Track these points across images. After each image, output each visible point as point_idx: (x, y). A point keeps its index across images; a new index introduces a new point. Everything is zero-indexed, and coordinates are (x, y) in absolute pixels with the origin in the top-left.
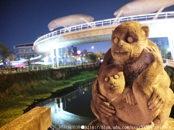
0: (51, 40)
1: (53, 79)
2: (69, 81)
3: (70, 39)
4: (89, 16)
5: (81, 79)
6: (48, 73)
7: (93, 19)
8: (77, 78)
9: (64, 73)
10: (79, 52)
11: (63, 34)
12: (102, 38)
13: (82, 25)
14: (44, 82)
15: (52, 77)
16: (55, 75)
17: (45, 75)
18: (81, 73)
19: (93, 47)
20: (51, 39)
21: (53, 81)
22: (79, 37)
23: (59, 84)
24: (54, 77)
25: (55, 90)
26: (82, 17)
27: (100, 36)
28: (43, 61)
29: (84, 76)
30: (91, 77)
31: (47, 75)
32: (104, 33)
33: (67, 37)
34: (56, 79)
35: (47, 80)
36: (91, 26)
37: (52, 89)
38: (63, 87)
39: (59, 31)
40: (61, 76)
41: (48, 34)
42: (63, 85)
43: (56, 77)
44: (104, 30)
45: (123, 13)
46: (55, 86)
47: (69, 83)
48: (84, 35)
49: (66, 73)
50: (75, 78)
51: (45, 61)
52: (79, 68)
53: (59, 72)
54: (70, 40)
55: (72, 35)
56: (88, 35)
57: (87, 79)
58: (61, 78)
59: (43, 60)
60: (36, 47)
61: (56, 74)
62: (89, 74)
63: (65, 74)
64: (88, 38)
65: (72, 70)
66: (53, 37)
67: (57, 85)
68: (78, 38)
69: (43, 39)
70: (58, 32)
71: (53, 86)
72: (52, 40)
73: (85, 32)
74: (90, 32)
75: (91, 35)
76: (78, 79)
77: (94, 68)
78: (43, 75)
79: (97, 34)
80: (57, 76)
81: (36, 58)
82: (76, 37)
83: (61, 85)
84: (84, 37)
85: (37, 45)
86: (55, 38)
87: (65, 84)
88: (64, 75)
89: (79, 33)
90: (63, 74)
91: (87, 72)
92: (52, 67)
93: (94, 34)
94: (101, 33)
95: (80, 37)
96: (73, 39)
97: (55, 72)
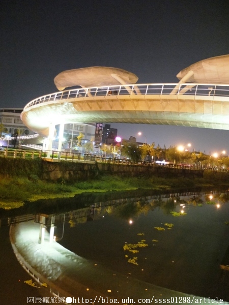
0: (51, 107)
1: (42, 179)
2: (70, 188)
3: (84, 110)
4: (128, 73)
5: (97, 188)
6: (33, 166)
7: (136, 79)
8: (90, 185)
9: (68, 172)
10: (118, 139)
11: (72, 100)
12: (147, 116)
13: (109, 87)
14: (22, 181)
15: (40, 175)
16: (48, 173)
17: (27, 169)
18: (103, 177)
19: (140, 134)
20: (50, 105)
21: (40, 182)
22: (101, 108)
23: (48, 189)
24: (45, 175)
25: (34, 199)
26: (114, 73)
27: (141, 112)
28: (41, 145)
29: (104, 184)
30: (119, 188)
31: (31, 169)
32: (149, 108)
33: (80, 106)
34: (49, 181)
35: (29, 178)
36: (129, 92)
37: (32, 195)
38: (53, 197)
39: (68, 93)
40: (59, 176)
41: (48, 95)
42: (55, 193)
43: (50, 177)
44: (149, 103)
45: (193, 76)
46: (40, 191)
47: (69, 191)
48: (111, 108)
49: (72, 173)
50: (85, 184)
51: (44, 145)
52: (100, 167)
53: (58, 169)
54: (85, 112)
55: (90, 104)
56: (117, 108)
57: (109, 191)
58: (59, 181)
59: (41, 142)
60: (25, 115)
61: (51, 171)
62: (117, 183)
63: (70, 173)
64: (118, 112)
65: (86, 168)
66: (55, 102)
67: (44, 191)
68: (99, 109)
69: (38, 103)
70: (64, 93)
71: (35, 190)
72: (54, 107)
73: (112, 100)
74: (122, 103)
75: (123, 107)
76: (92, 187)
77: (133, 173)
78: (24, 167)
79: (136, 107)
80: (52, 176)
81: (28, 137)
82: (95, 107)
83: (51, 191)
84: (110, 109)
85: (27, 112)
86: (58, 104)
87: (60, 191)
88: (67, 176)
89: (102, 101)
90: (64, 172)
91: (116, 177)
92: (45, 156)
93: (129, 107)
94: (142, 107)
95: (103, 109)
96: (90, 110)
97: (49, 166)
